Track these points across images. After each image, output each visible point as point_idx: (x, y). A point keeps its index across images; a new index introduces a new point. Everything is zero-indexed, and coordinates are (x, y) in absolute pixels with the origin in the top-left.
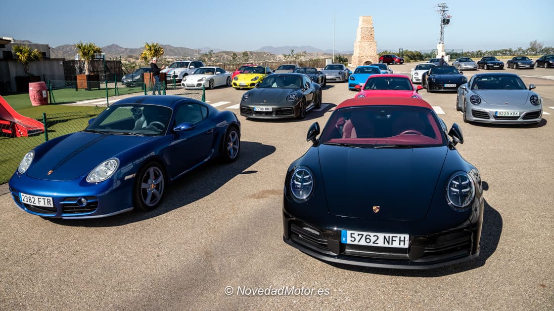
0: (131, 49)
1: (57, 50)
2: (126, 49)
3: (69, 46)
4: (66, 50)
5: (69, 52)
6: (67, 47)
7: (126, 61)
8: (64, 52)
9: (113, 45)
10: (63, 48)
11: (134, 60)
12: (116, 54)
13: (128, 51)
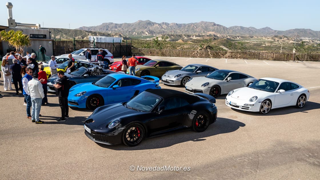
0: (279, 31)
1: (229, 29)
2: (275, 31)
3: (237, 27)
4: (235, 29)
5: (237, 31)
6: (236, 27)
7: (272, 39)
8: (233, 31)
9: (267, 28)
10: (233, 28)
11: (278, 39)
12: (267, 34)
13: (276, 32)
